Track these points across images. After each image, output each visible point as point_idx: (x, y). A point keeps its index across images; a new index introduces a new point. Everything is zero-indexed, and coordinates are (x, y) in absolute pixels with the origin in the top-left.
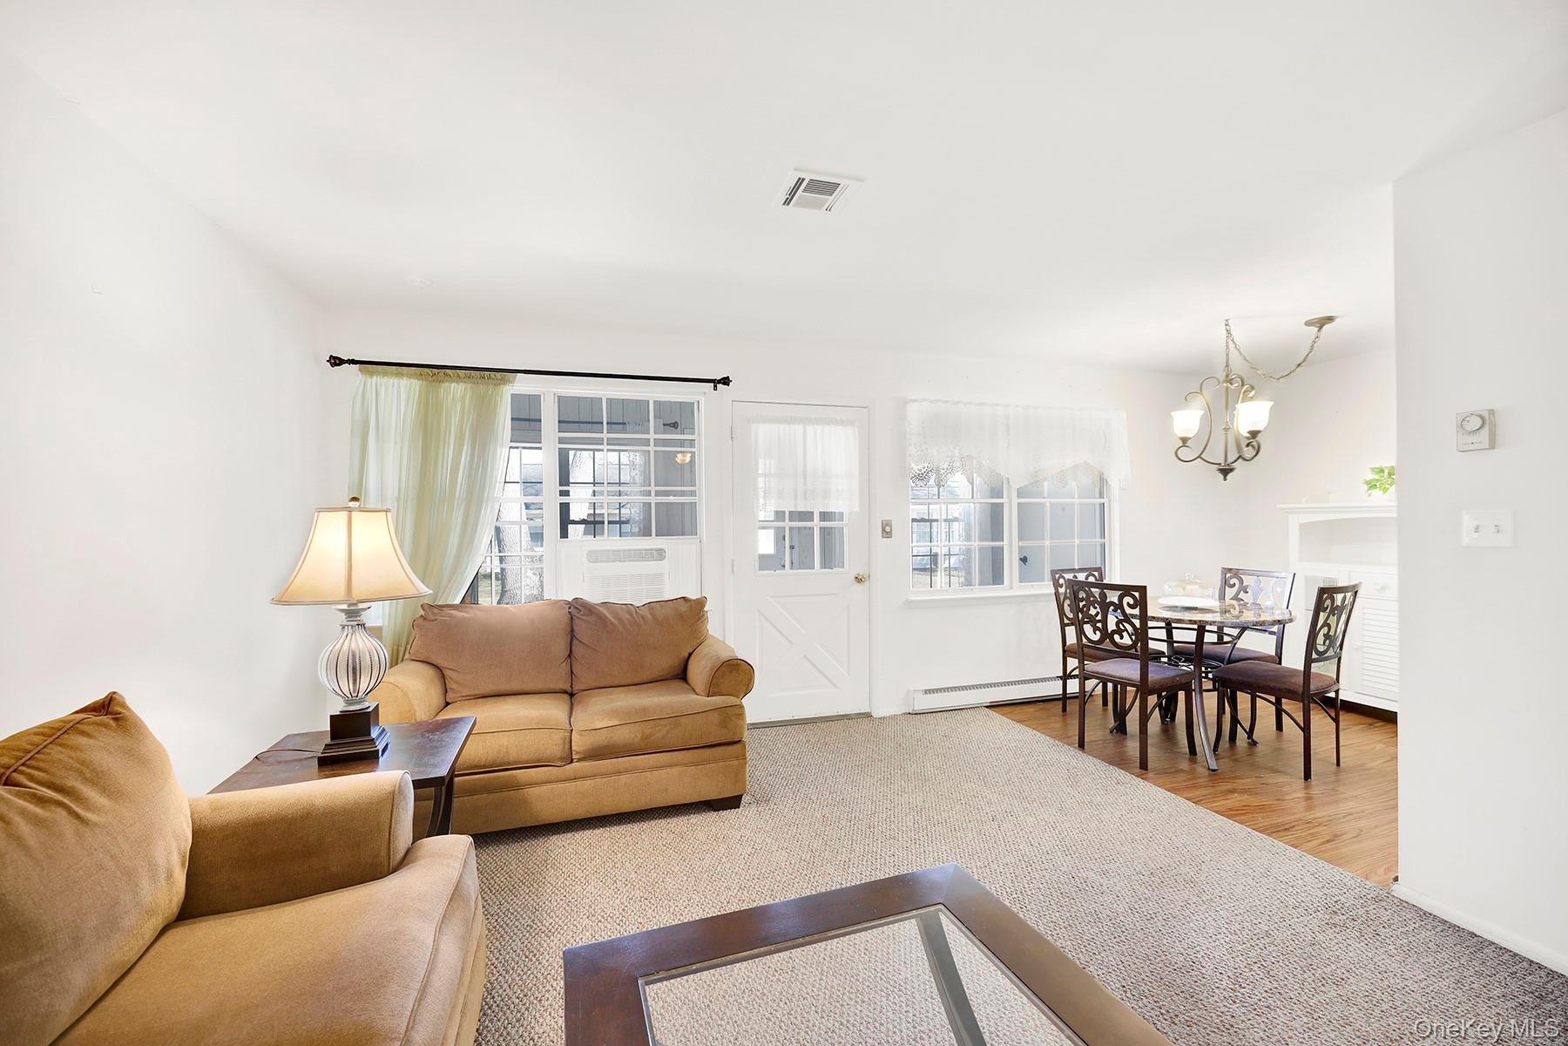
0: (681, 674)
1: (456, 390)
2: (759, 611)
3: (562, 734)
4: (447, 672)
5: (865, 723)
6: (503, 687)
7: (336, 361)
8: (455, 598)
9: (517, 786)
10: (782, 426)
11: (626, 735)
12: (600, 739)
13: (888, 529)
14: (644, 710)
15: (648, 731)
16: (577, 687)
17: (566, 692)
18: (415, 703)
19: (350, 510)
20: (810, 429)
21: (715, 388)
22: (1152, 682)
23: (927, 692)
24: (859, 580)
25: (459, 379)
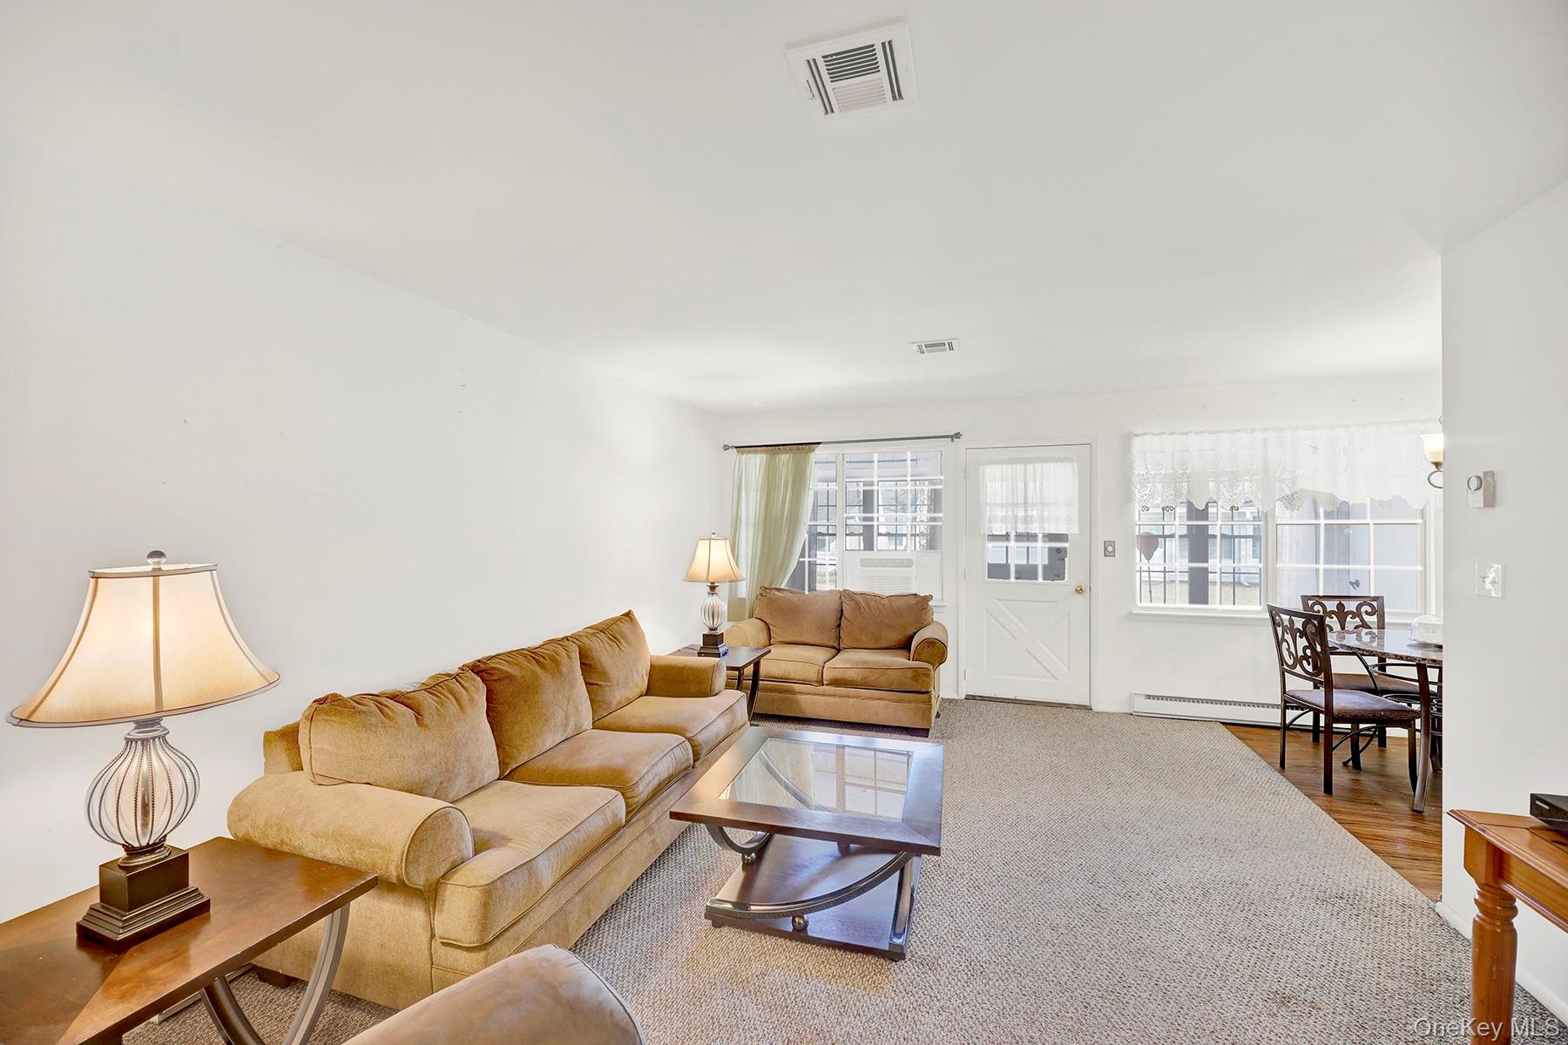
0: (905, 646)
1: (784, 458)
2: (987, 610)
3: (817, 667)
4: (771, 627)
5: (1082, 713)
6: (798, 639)
7: (726, 448)
8: (781, 585)
9: (792, 692)
10: (1005, 467)
11: (853, 674)
12: (838, 674)
13: (1110, 549)
14: (867, 662)
15: (866, 675)
16: (842, 646)
17: (834, 648)
18: (750, 639)
19: (710, 540)
20: (1030, 467)
21: (953, 441)
22: (1337, 709)
23: (1149, 697)
24: (1079, 591)
25: (786, 452)
